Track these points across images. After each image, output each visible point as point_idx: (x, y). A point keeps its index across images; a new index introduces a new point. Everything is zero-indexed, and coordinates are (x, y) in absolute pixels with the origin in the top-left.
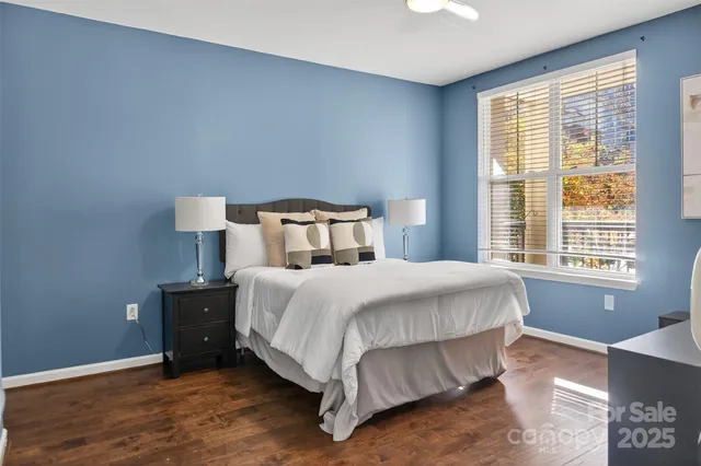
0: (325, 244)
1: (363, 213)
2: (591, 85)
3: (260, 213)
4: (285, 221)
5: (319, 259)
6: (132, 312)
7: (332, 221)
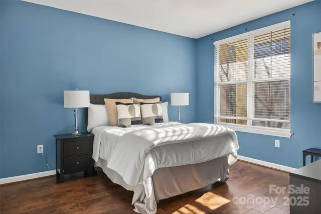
0: (138, 115)
1: (158, 100)
2: (269, 38)
3: (105, 100)
4: (117, 103)
5: (135, 122)
6: (40, 149)
7: (142, 104)
